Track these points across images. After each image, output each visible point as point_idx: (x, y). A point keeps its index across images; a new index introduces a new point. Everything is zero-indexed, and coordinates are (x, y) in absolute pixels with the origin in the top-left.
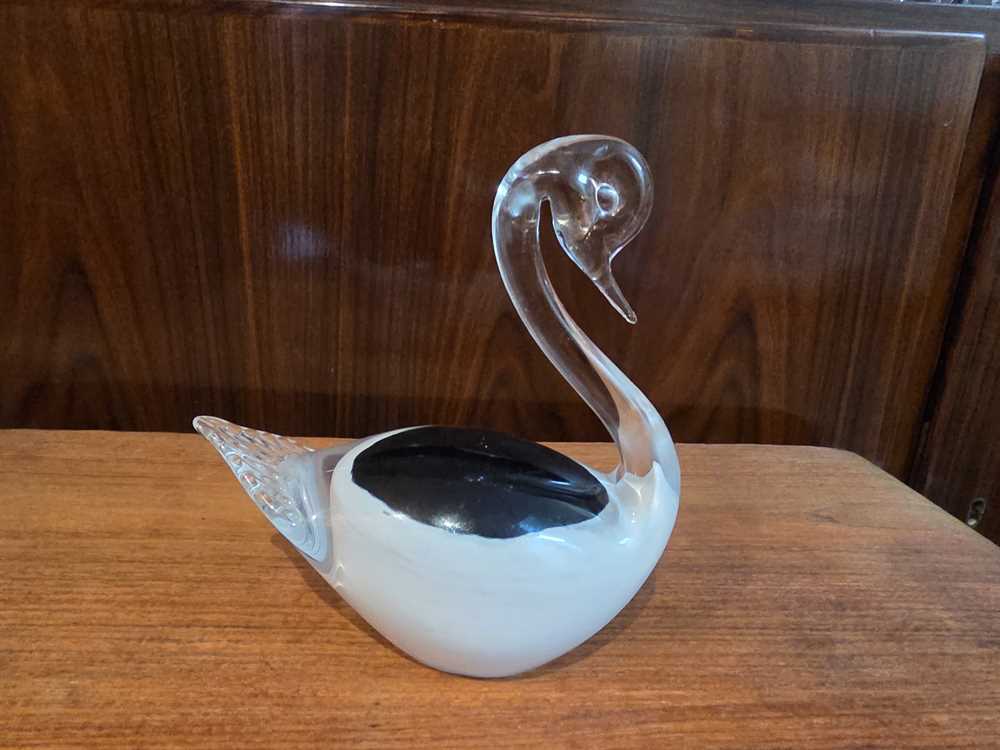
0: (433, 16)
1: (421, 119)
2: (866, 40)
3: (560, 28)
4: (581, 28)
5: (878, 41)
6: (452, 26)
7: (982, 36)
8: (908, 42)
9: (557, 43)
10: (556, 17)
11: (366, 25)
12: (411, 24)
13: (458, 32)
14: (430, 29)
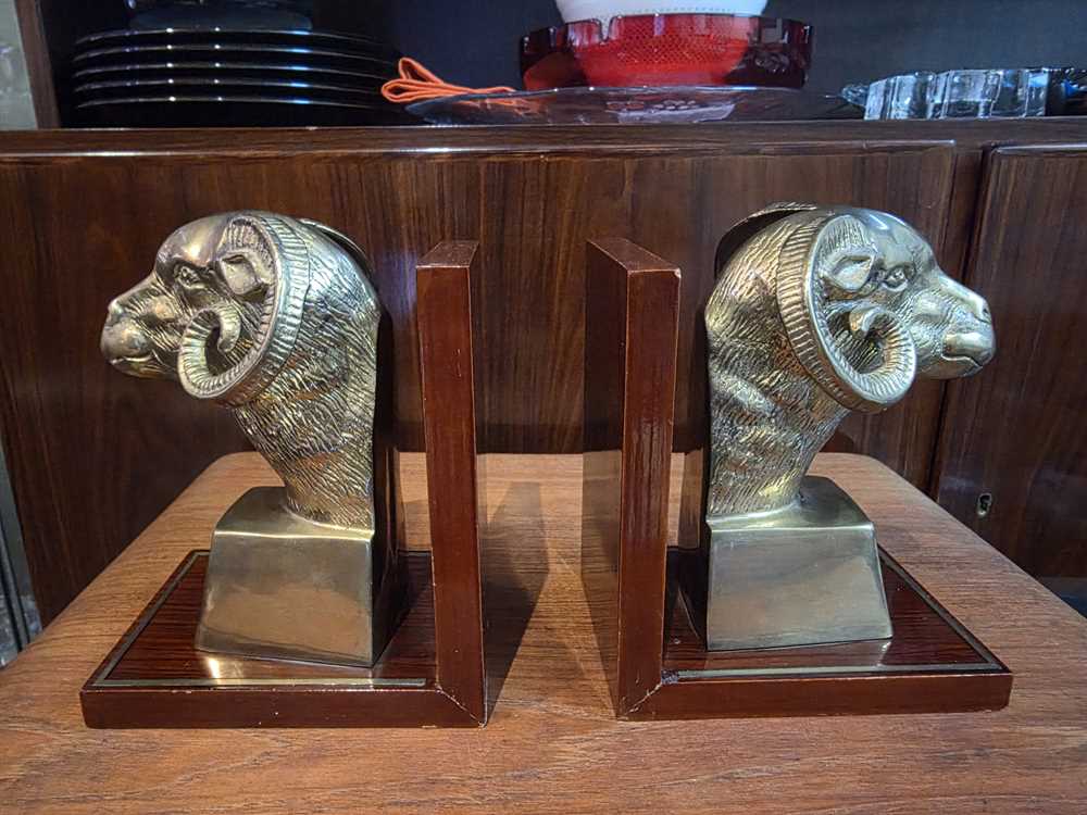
0: (543, 153)
1: (535, 223)
2: (861, 150)
3: (631, 155)
4: (646, 155)
5: (872, 150)
6: (554, 159)
7: (952, 141)
8: (892, 150)
9: (629, 166)
10: (629, 148)
11: (494, 163)
12: (526, 159)
13: (559, 162)
14: (539, 161)
